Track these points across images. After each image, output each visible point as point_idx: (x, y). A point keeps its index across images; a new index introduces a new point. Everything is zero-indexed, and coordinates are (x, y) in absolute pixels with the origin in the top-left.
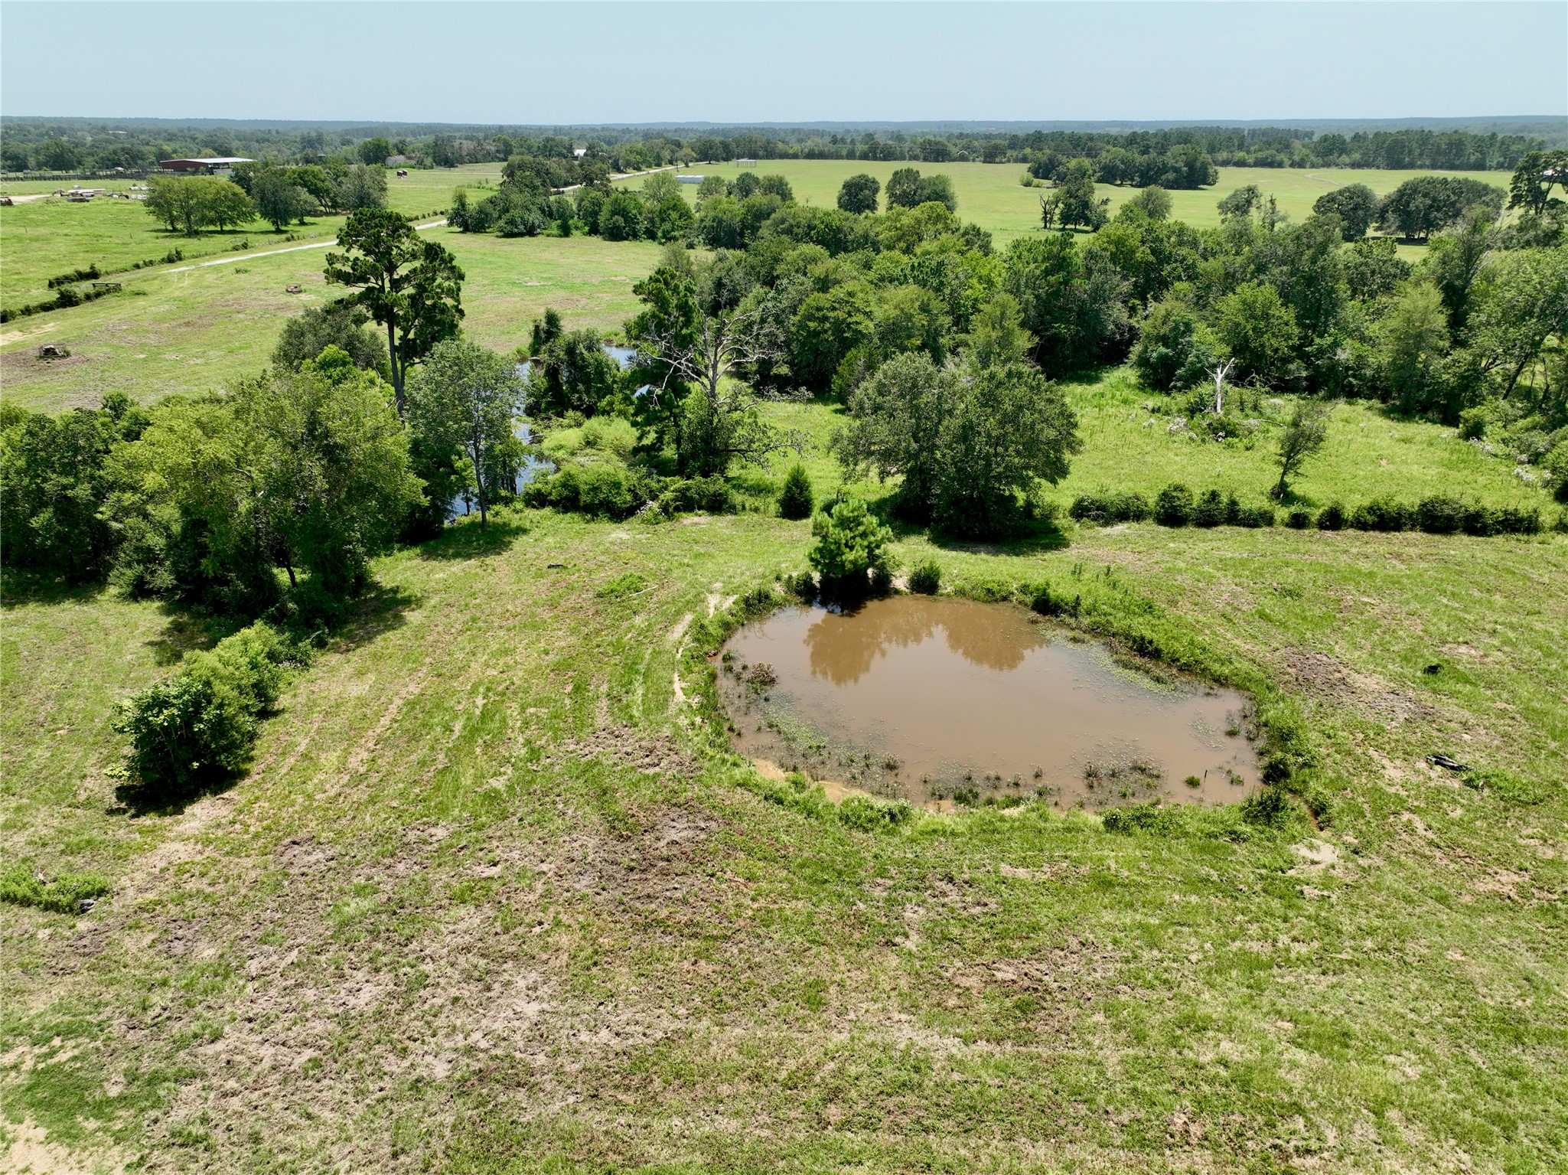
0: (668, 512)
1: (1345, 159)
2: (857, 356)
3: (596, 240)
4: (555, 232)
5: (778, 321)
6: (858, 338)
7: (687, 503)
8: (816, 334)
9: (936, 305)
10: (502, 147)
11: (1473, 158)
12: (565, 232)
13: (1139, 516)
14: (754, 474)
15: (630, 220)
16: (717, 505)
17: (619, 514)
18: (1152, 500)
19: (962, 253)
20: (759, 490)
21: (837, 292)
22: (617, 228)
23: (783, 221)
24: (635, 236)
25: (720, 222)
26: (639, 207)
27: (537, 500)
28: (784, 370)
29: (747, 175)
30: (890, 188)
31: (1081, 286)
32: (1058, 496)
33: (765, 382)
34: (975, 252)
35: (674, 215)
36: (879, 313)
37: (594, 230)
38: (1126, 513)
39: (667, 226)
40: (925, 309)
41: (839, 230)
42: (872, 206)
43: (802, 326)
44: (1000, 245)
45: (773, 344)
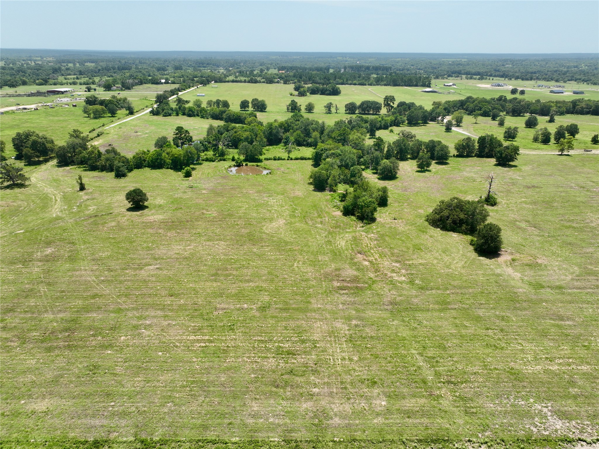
0: (219, 161)
1: (382, 83)
2: (241, 142)
3: (185, 117)
4: (175, 115)
5: (229, 137)
6: (241, 140)
7: (221, 160)
8: (235, 139)
9: (253, 135)
10: (140, 81)
11: (414, 83)
12: (177, 115)
13: (271, 159)
14: (228, 157)
15: (193, 112)
16: (224, 160)
17: (213, 161)
18: (273, 157)
19: (258, 126)
20: (229, 159)
21: (238, 133)
22: (190, 114)
23: (228, 114)
24: (194, 116)
25: (214, 113)
26: (195, 109)
27: (203, 160)
28: (231, 145)
29: (218, 100)
30: (252, 102)
31: (274, 131)
32: (262, 157)
33: (228, 146)
34: (259, 126)
35: (203, 112)
36: (244, 136)
37: (184, 114)
38: (270, 159)
39: (202, 114)
40: (251, 135)
41: (240, 116)
42: (248, 107)
43: (233, 138)
44: (264, 124)
45: (229, 141)
